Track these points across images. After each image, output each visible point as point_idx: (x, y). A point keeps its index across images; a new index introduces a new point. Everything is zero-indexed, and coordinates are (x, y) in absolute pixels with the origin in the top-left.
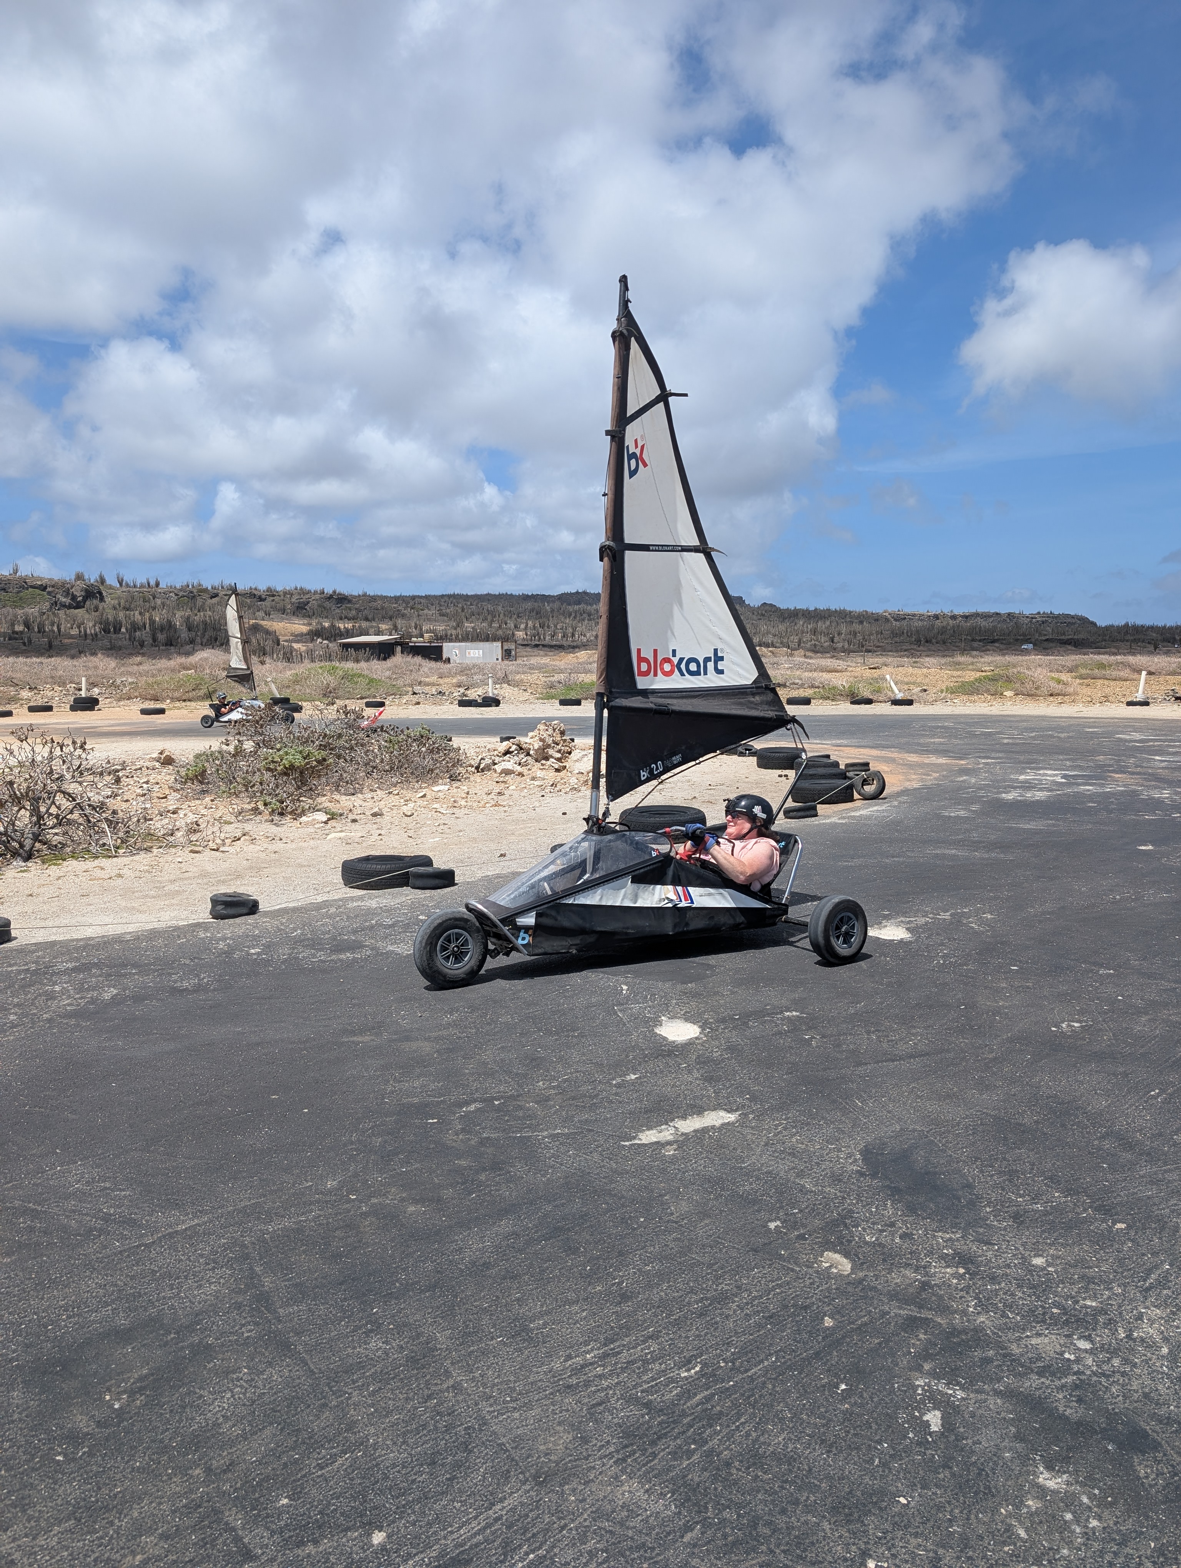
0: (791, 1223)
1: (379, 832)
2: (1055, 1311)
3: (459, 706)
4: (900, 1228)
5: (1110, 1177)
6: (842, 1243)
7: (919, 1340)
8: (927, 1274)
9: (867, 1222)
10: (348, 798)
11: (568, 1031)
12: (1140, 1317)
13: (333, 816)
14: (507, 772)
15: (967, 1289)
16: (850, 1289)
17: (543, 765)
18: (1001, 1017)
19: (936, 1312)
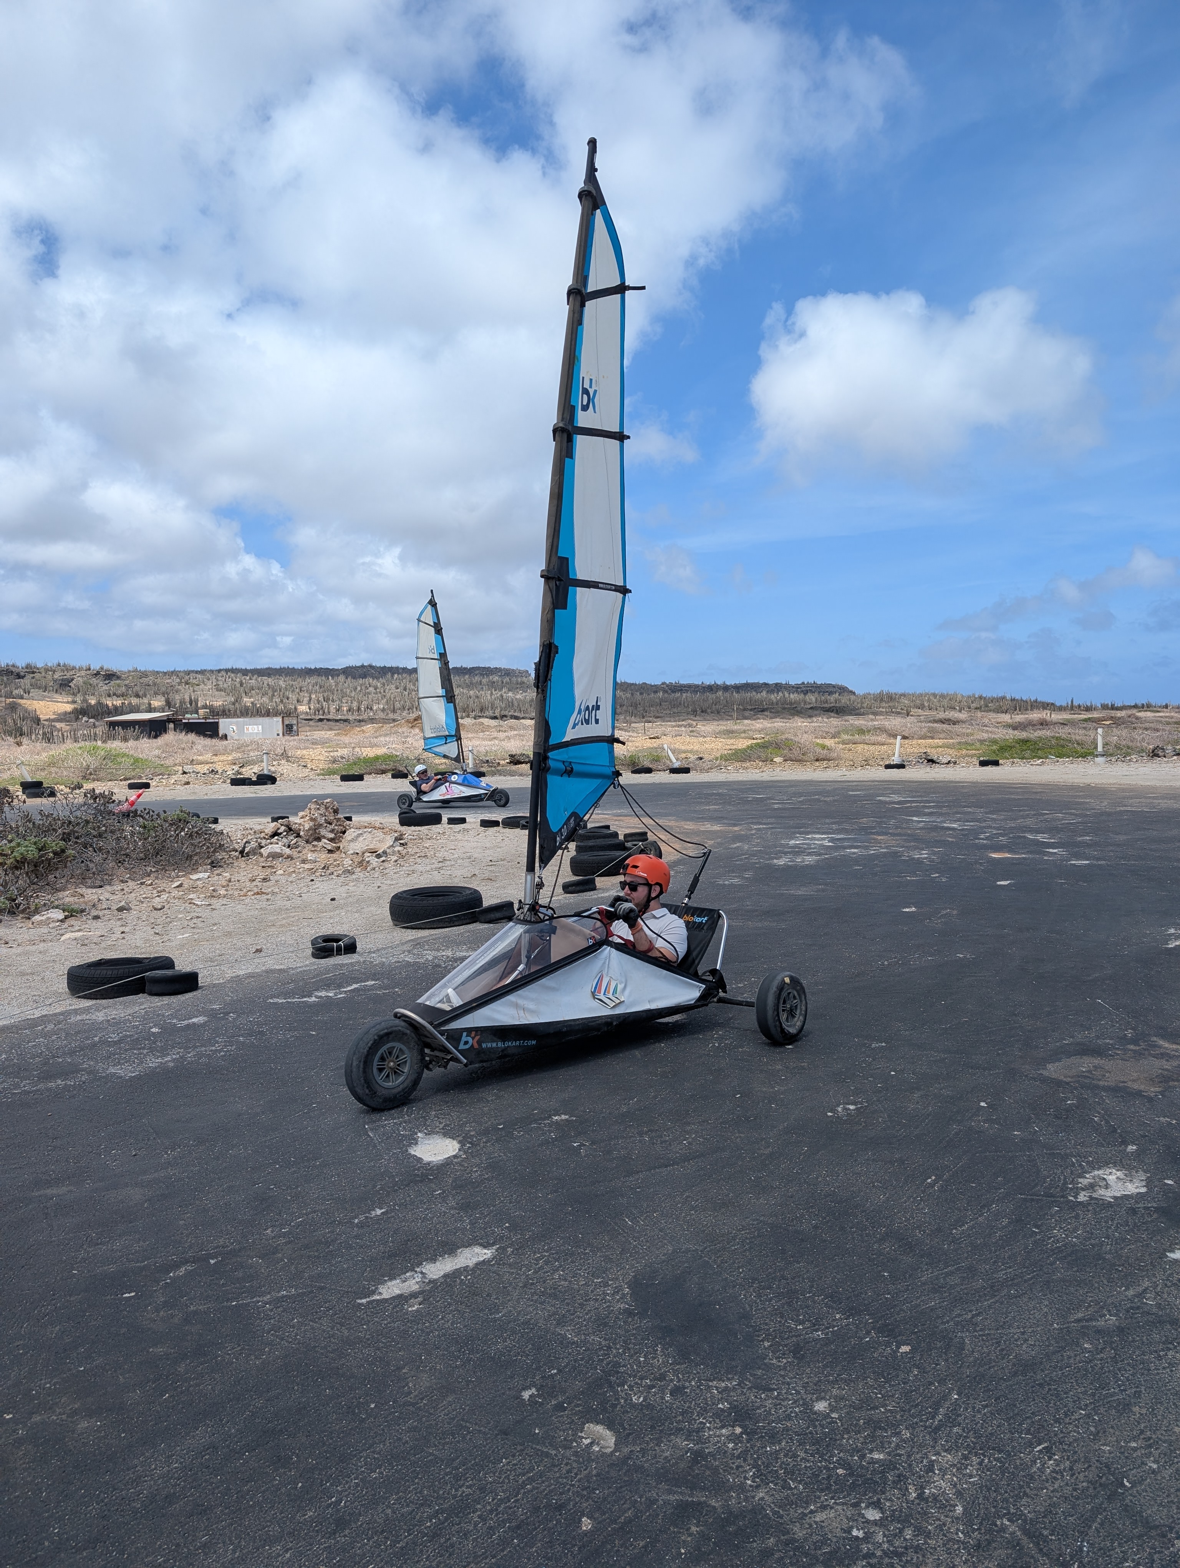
0: (547, 1390)
1: (122, 929)
2: (840, 1471)
3: (232, 785)
4: (672, 1380)
5: (891, 1287)
6: (605, 1410)
7: (690, 1535)
8: (700, 1441)
9: (635, 1376)
10: (94, 891)
11: (308, 1160)
12: (930, 1468)
13: (71, 913)
14: (274, 856)
15: (743, 1455)
16: (613, 1473)
17: (314, 846)
18: (777, 1105)
19: (710, 1493)
